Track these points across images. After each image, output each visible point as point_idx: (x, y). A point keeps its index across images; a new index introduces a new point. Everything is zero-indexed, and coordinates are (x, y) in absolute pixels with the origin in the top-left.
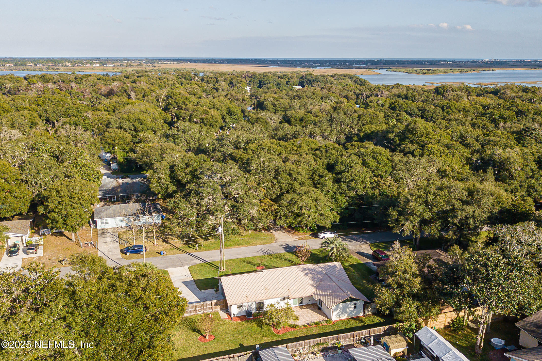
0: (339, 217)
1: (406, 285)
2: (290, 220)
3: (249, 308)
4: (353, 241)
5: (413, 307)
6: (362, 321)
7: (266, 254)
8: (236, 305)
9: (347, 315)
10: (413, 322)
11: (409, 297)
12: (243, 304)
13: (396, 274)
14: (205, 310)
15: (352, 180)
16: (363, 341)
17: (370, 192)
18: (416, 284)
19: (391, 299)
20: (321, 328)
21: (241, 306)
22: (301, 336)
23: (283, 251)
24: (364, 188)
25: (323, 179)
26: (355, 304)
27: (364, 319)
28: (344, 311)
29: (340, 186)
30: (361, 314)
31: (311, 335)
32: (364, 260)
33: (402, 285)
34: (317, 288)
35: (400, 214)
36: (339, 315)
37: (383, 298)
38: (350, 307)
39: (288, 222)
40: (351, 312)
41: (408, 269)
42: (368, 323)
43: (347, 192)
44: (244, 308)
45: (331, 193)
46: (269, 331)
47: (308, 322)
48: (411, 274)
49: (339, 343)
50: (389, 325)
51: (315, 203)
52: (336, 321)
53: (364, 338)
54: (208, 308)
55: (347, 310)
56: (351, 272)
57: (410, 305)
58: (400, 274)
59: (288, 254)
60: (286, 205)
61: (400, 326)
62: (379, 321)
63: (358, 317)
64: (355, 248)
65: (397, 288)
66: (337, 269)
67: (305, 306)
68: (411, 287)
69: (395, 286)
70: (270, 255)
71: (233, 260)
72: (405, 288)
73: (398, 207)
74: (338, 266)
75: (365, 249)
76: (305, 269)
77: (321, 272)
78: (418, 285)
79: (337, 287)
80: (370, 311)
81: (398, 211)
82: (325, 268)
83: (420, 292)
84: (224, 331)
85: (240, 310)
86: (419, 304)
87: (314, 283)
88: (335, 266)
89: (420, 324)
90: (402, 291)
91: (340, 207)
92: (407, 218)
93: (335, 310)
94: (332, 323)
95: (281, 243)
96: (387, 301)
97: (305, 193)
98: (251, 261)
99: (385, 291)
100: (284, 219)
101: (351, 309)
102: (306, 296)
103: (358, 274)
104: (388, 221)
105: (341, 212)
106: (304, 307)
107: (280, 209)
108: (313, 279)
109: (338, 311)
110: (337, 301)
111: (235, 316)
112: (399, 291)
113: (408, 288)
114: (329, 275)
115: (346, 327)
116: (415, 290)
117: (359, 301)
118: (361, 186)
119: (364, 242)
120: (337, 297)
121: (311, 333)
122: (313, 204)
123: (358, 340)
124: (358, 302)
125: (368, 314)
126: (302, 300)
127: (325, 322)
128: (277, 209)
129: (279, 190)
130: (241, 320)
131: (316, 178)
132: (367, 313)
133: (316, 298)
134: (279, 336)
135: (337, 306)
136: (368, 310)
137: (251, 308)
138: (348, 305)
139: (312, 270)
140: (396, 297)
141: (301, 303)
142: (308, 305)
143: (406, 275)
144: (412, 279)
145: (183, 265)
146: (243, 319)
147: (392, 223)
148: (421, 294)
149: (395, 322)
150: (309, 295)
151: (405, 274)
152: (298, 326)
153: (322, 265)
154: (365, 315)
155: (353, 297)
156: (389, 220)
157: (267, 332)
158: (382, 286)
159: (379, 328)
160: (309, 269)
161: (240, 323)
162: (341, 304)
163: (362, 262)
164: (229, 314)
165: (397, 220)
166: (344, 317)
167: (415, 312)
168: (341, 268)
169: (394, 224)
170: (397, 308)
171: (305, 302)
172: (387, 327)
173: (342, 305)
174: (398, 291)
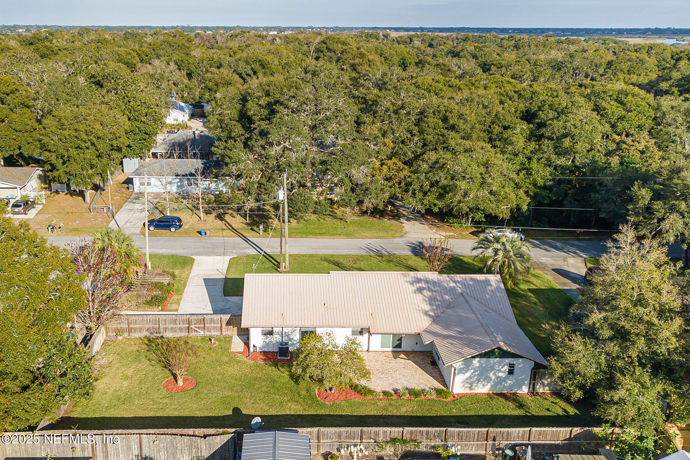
0: (528, 200)
1: (637, 335)
2: (431, 198)
3: (285, 339)
4: (552, 249)
5: (652, 394)
6: (521, 406)
7: (372, 254)
8: (260, 329)
9: (489, 386)
10: (649, 432)
11: (643, 366)
12: (275, 329)
13: (614, 302)
14: (208, 331)
15: (565, 136)
16: (509, 452)
17: (601, 159)
18: (666, 334)
19: (594, 366)
20: (421, 404)
21: (271, 333)
22: (372, 413)
23: (408, 253)
24: (588, 151)
25: (509, 131)
26: (511, 366)
27: (529, 400)
28: (482, 376)
29: (540, 145)
30: (525, 390)
31: (393, 416)
32: (564, 284)
33: (628, 333)
34: (435, 320)
35: (657, 196)
36: (471, 384)
37: (571, 358)
38: (499, 371)
39: (426, 202)
40: (500, 380)
41: (649, 295)
42: (535, 411)
43: (553, 157)
44: (276, 338)
45: (521, 158)
46: (308, 390)
47: (399, 387)
48: (655, 309)
49: (446, 448)
50: (582, 426)
51: (482, 169)
52: (461, 396)
53: (513, 448)
54: (215, 328)
55: (491, 375)
56: (530, 302)
57: (643, 386)
58: (623, 303)
59: (415, 258)
60: (426, 170)
61: (612, 433)
62: (565, 411)
63: (515, 394)
64: (553, 262)
65: (611, 339)
66: (490, 288)
67: (406, 353)
68: (650, 341)
69: (606, 333)
70: (381, 256)
71: (311, 256)
72: (634, 343)
73: (655, 183)
74: (493, 283)
75: (573, 266)
76: (419, 280)
77: (453, 289)
78: (674, 339)
79: (478, 324)
80: (549, 385)
81: (652, 190)
82: (464, 284)
83: (676, 357)
84: (220, 377)
85: (267, 341)
86: (670, 389)
87: (433, 310)
88: (487, 282)
89: (669, 440)
90: (624, 349)
91: (535, 185)
92: (673, 204)
93: (461, 371)
94: (449, 399)
95: (408, 240)
96: (580, 368)
97: (466, 151)
98: (341, 260)
99: (577, 342)
100: (419, 195)
101: (501, 374)
102: (410, 332)
103: (544, 307)
104: (628, 210)
105: (535, 194)
106: (402, 356)
107: (414, 176)
108: (431, 301)
109: (468, 375)
110: (469, 351)
111: (258, 350)
112: (617, 348)
113: (641, 343)
114: (467, 297)
115: (482, 412)
116: (663, 349)
117: (520, 360)
118: (582, 147)
119: (575, 253)
120: (470, 343)
121: (395, 413)
122: (476, 170)
123: (498, 449)
124: (519, 363)
125: (541, 391)
126: (400, 340)
127: (434, 392)
128: (410, 177)
129: (420, 144)
130: (265, 360)
131: (497, 129)
132: (540, 389)
133: (427, 340)
134: (325, 406)
135: (467, 362)
136: (543, 384)
137: (291, 340)
138: (495, 363)
139: (434, 283)
140: (607, 360)
141: (399, 346)
142: (413, 352)
143: (641, 310)
144: (655, 321)
145: (224, 254)
146: (269, 359)
147: (637, 214)
148: (681, 365)
149: (598, 422)
150: (413, 330)
151: (639, 308)
152: (371, 392)
153: (459, 277)
154: (533, 392)
155: (505, 348)
156: (630, 207)
157: (303, 393)
158: (574, 331)
159: (555, 429)
160: (427, 281)
161: (259, 366)
162: (477, 359)
163: (558, 287)
164: (247, 344)
165: (649, 210)
166: (483, 389)
167: (656, 408)
168: (498, 288)
169: (641, 218)
170: (605, 388)
171: (406, 346)
172: (577, 430)
173: (479, 362)
174: (613, 348)
